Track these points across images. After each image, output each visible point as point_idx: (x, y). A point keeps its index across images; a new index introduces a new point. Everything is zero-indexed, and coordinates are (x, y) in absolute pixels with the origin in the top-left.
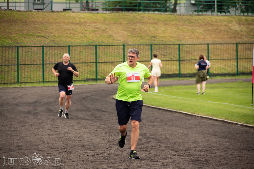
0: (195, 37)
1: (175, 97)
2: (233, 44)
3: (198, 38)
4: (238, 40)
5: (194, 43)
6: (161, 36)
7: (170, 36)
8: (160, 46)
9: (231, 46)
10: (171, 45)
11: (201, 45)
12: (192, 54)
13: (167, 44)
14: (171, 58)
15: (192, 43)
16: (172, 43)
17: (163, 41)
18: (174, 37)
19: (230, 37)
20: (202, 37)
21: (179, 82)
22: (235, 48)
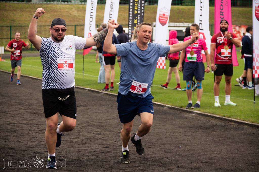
0: (44, 20)
1: (26, 65)
2: (73, 25)
3: (46, 21)
4: (76, 23)
5: (42, 25)
6: (18, 20)
7: (25, 20)
8: (18, 27)
9: (70, 27)
10: (26, 26)
11: (48, 27)
12: (41, 33)
13: (22, 25)
14: (25, 37)
15: (41, 25)
16: (26, 25)
17: (19, 23)
18: (28, 21)
19: (70, 21)
20: (49, 20)
21: (31, 54)
22: (74, 29)
